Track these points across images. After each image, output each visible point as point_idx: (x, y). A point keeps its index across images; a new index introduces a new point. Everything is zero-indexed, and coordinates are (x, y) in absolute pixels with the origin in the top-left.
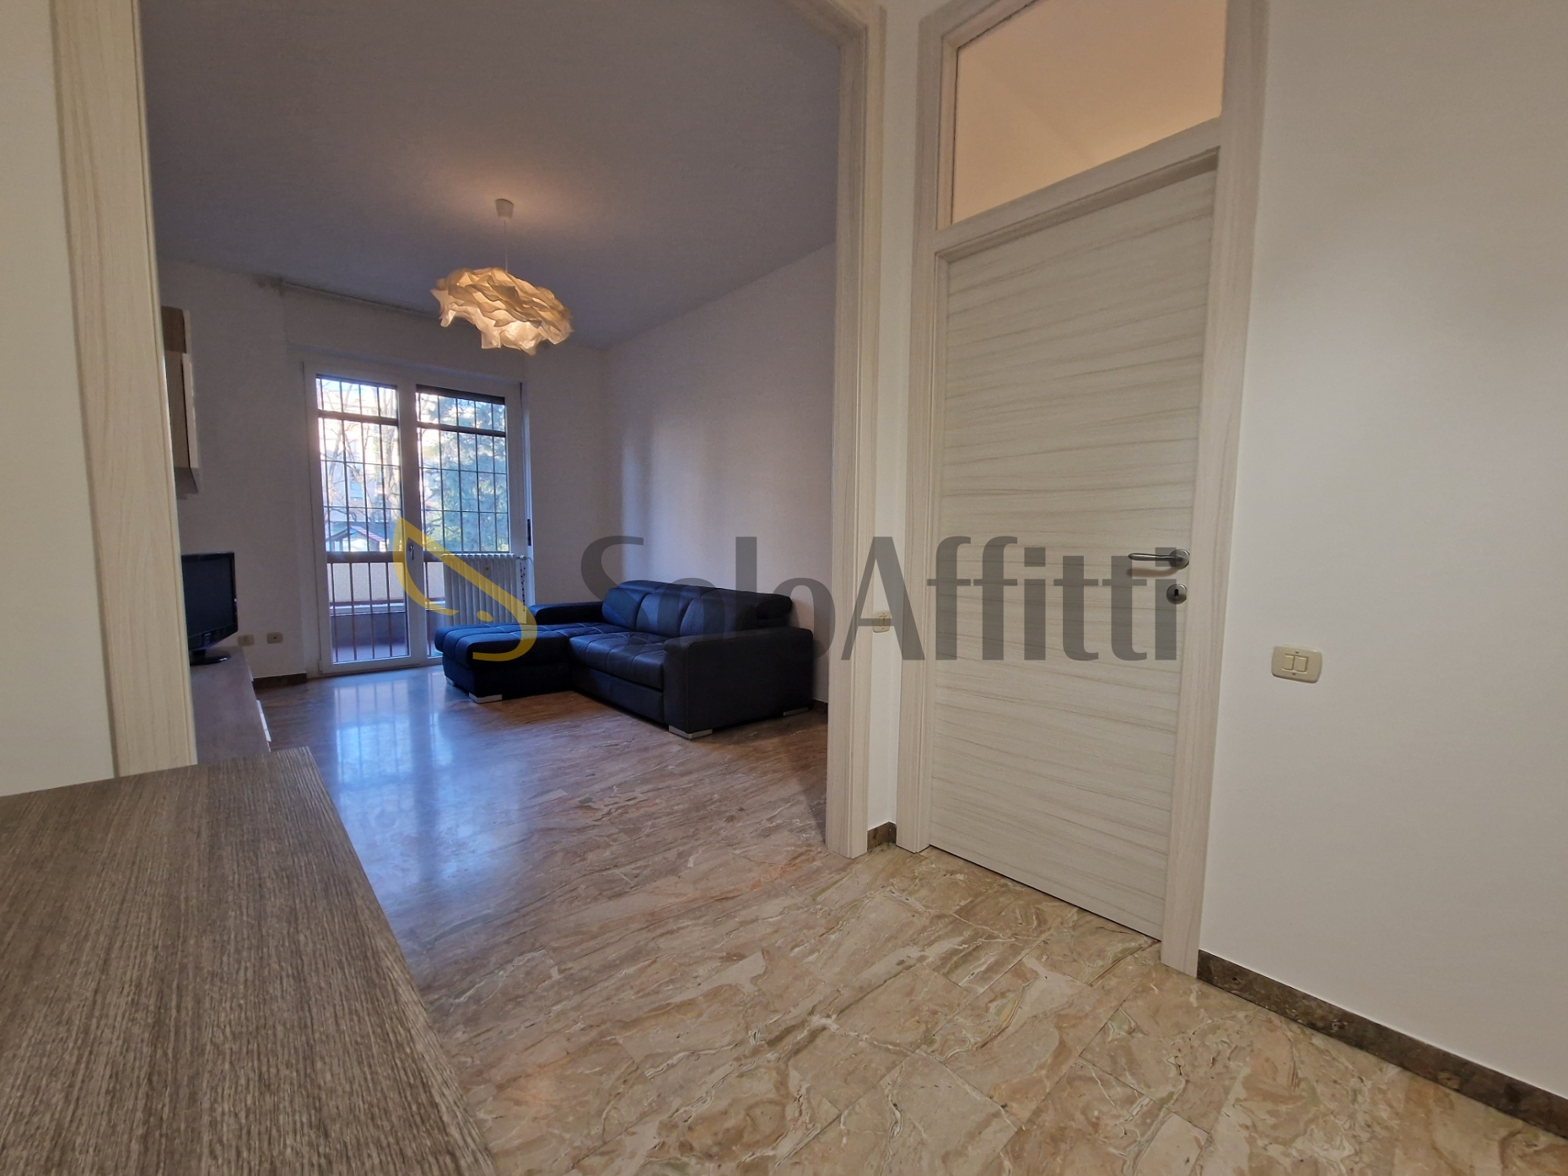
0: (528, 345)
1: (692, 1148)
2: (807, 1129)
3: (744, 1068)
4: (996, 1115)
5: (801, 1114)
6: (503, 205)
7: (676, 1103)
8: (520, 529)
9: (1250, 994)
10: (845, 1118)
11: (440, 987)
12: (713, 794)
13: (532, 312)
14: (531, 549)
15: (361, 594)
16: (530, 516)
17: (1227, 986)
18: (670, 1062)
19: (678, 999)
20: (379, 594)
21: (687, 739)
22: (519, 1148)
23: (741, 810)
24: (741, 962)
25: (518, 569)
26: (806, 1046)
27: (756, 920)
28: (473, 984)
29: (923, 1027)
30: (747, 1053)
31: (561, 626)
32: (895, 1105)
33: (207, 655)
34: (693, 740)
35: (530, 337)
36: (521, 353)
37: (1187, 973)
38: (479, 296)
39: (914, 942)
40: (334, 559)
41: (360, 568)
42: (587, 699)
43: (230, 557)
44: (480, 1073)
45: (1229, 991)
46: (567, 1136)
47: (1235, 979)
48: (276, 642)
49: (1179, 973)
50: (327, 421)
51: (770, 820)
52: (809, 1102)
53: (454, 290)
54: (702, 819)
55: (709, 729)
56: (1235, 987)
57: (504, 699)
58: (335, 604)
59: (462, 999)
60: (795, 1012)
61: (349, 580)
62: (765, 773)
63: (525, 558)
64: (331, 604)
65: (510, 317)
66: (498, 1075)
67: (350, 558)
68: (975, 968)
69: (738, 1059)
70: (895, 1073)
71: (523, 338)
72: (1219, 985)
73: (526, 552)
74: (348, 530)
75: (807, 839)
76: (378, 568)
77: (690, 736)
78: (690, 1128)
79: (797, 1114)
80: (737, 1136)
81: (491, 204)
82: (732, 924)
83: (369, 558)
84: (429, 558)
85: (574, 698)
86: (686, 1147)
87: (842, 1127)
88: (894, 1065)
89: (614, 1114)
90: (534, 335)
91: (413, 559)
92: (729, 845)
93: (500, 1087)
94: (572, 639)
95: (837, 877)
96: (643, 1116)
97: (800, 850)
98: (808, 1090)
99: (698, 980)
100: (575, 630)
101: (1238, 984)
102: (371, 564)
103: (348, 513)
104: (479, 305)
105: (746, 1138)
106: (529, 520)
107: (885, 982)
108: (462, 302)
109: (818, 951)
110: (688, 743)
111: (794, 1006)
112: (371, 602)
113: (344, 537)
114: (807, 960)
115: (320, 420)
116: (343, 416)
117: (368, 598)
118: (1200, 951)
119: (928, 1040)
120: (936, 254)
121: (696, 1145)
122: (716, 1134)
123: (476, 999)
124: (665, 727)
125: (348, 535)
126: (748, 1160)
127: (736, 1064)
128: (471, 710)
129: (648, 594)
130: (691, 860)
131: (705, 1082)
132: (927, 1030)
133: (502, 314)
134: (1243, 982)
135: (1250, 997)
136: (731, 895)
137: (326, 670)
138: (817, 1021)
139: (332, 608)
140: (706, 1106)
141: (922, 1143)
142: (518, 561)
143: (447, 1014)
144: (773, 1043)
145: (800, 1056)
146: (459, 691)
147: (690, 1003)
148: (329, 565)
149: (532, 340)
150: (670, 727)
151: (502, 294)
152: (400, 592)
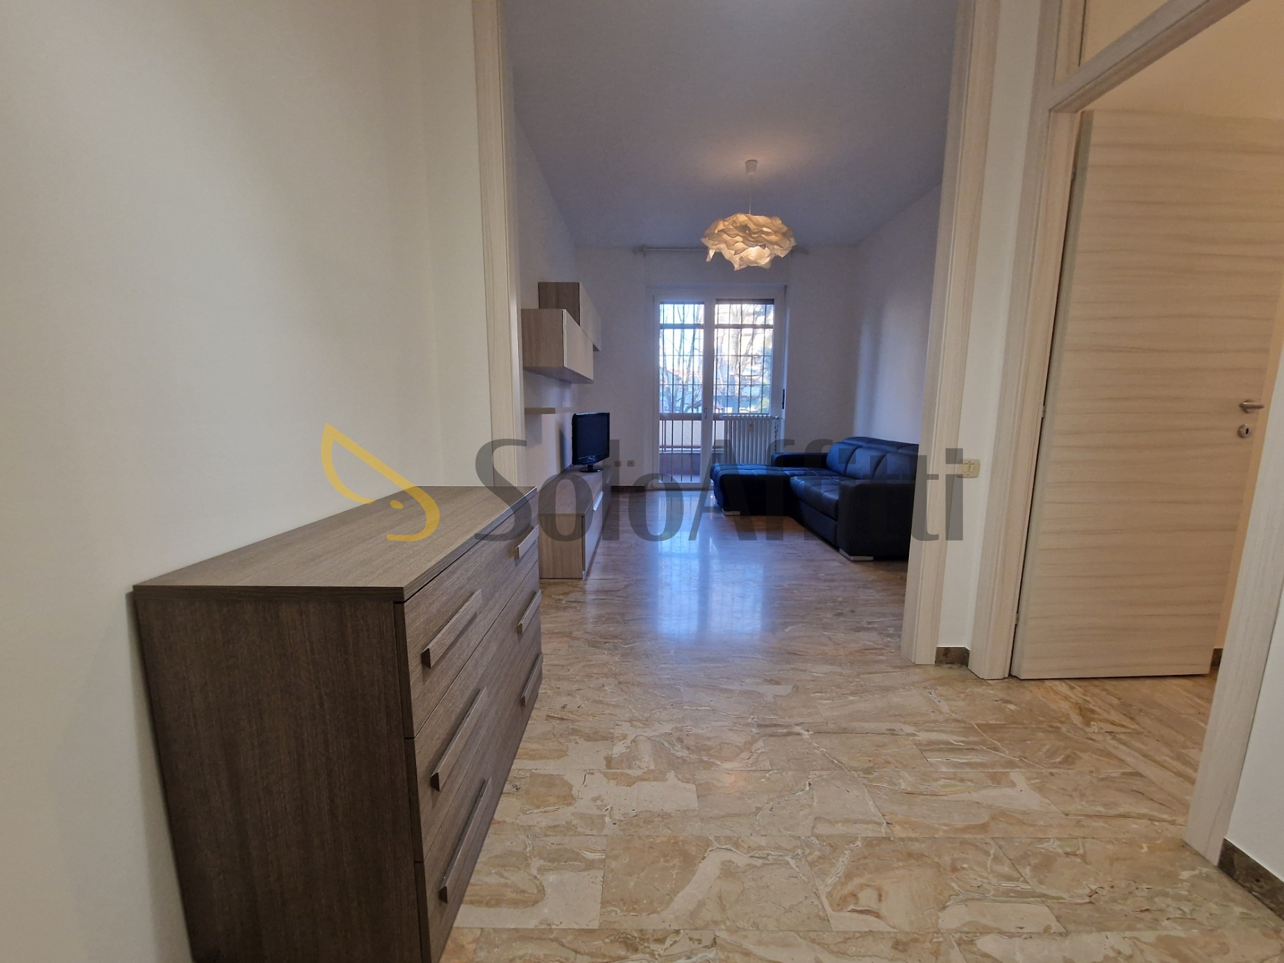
0: (765, 261)
1: (682, 742)
2: (747, 765)
3: (735, 728)
4: (879, 824)
5: (749, 759)
6: (751, 164)
7: (689, 723)
8: (779, 396)
9: (1272, 902)
10: (773, 773)
11: (620, 639)
12: (839, 597)
13: (760, 239)
14: (784, 411)
16: (785, 387)
17: (1247, 885)
18: (699, 708)
19: (724, 687)
20: (687, 442)
21: (850, 560)
22: (612, 705)
23: (853, 611)
24: (775, 686)
25: (773, 426)
26: (779, 736)
27: (805, 671)
28: (634, 642)
29: (871, 764)
30: (742, 723)
31: (788, 468)
32: (810, 784)
33: (594, 468)
34: (854, 561)
37: (1207, 858)
38: (725, 236)
39: (915, 724)
40: (664, 417)
43: (608, 415)
44: (616, 675)
45: (1250, 891)
46: (634, 711)
47: (1258, 881)
48: (631, 466)
49: (1197, 854)
50: (666, 330)
51: (869, 623)
52: (758, 757)
53: (711, 236)
54: (817, 609)
55: (871, 556)
56: (1256, 888)
59: (626, 646)
60: (787, 720)
61: (672, 431)
62: (894, 594)
63: (779, 418)
64: (662, 447)
65: (746, 247)
66: (621, 679)
67: (673, 417)
68: (953, 758)
69: (735, 723)
70: (825, 773)
71: (760, 257)
72: (1240, 881)
73: (780, 413)
75: (889, 642)
76: (688, 424)
77: (852, 558)
78: (687, 735)
79: (747, 758)
80: (708, 749)
81: (742, 165)
82: (788, 667)
83: (682, 417)
84: (717, 417)
85: (789, 521)
86: (680, 740)
87: (767, 775)
88: (829, 769)
89: (658, 714)
90: (769, 254)
91: (707, 418)
92: (823, 628)
93: (620, 683)
94: (792, 478)
95: (890, 670)
96: (668, 721)
97: (876, 646)
98: (762, 752)
99: (743, 683)
100: (796, 472)
101: (1261, 887)
102: (683, 421)
104: (726, 242)
105: (712, 752)
106: (784, 390)
107: (867, 733)
108: (717, 242)
109: (833, 700)
110: (848, 562)
111: (789, 717)
112: (682, 447)
114: (818, 701)
115: (661, 329)
117: (690, 444)
118: (1225, 840)
119: (868, 771)
120: (1050, 111)
121: (685, 742)
122: (698, 743)
123: (632, 649)
124: (836, 548)
126: (706, 759)
127: (732, 724)
129: (860, 447)
130: (790, 628)
131: (710, 723)
132: (872, 768)
133: (740, 245)
134: (1267, 887)
135: (1272, 905)
136: (799, 653)
138: (798, 729)
139: (661, 449)
140: (702, 732)
141: (810, 806)
142: (774, 420)
143: (617, 649)
144: (759, 726)
145: (772, 738)
147: (731, 691)
148: (661, 422)
149: (767, 257)
150: (840, 550)
151: (740, 231)
152: (698, 441)
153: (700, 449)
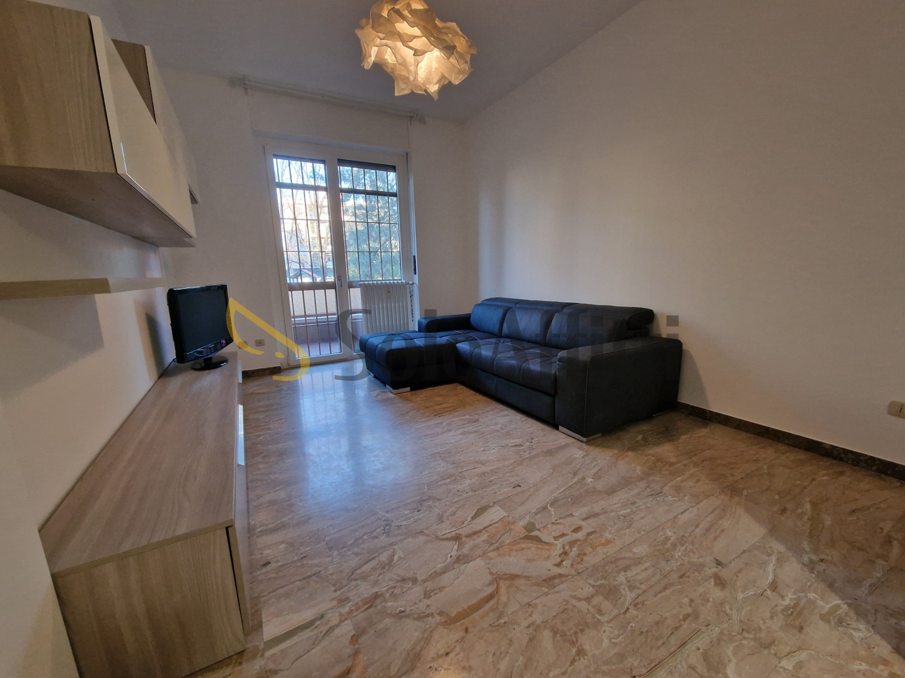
0: (434, 87)
8: (410, 263)
14: (416, 277)
15: (310, 310)
16: (415, 252)
20: (321, 310)
21: (582, 442)
25: (408, 292)
31: (446, 333)
33: (214, 361)
34: (588, 443)
35: (435, 81)
36: (427, 96)
40: (292, 288)
41: (309, 294)
42: (472, 392)
43: (223, 288)
48: (260, 346)
50: (284, 190)
55: (600, 433)
57: (411, 390)
58: (294, 317)
61: (303, 301)
63: (413, 284)
64: (293, 317)
67: (303, 287)
73: (412, 279)
74: (301, 273)
76: (320, 293)
77: (584, 439)
83: (314, 286)
84: (351, 285)
90: (438, 79)
91: (341, 286)
94: (458, 345)
100: (459, 338)
102: (315, 291)
103: (300, 263)
106: (414, 256)
110: (585, 447)
112: (317, 315)
113: (298, 276)
115: (278, 190)
116: (292, 186)
117: (314, 313)
124: (555, 427)
125: (301, 275)
128: (389, 399)
129: (510, 307)
137: (292, 364)
139: (293, 319)
142: (408, 286)
146: (377, 382)
148: (290, 292)
149: (436, 84)
150: (560, 427)
152: (333, 308)
153: (336, 316)
